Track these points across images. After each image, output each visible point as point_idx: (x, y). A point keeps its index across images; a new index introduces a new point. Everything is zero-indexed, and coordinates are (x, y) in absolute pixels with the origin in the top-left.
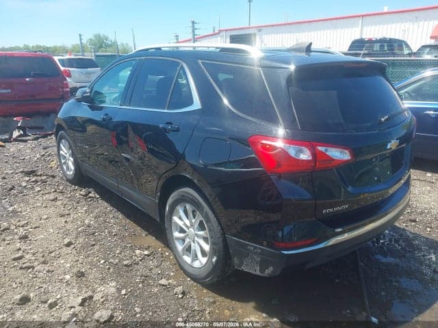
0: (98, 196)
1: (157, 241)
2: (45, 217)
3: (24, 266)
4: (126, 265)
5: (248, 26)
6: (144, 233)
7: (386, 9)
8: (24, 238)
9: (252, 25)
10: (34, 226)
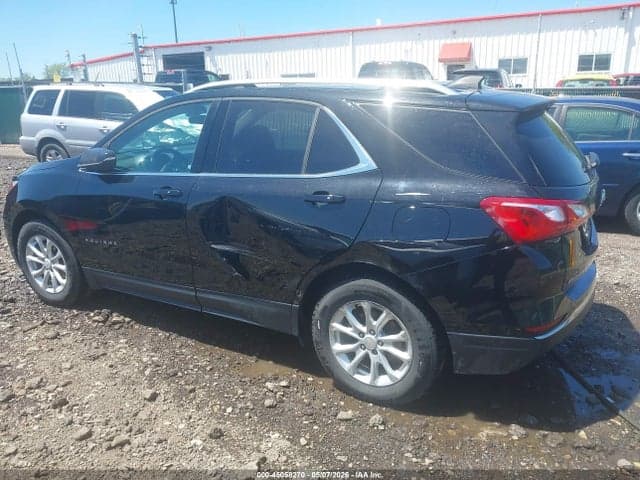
0: (127, 319)
1: (278, 366)
2: (68, 365)
3: (113, 443)
4: (270, 407)
5: (174, 43)
6: (252, 360)
7: (379, 23)
8: (60, 404)
9: (180, 42)
10: (62, 383)
